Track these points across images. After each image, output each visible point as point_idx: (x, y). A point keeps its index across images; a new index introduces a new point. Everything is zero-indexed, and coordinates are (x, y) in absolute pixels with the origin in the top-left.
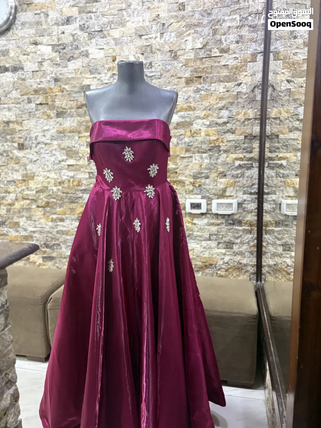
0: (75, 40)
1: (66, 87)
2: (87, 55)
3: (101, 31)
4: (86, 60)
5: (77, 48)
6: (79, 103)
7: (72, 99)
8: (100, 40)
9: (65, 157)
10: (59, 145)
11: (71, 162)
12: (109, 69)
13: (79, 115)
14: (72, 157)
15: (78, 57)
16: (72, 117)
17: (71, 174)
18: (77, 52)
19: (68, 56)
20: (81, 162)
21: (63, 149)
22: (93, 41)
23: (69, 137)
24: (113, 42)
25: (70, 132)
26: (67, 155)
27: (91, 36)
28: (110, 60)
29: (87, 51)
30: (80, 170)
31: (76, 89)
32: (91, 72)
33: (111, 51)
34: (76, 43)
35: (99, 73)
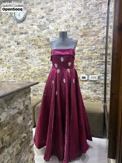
0: (45, 24)
1: (42, 39)
2: (49, 28)
3: (53, 21)
4: (48, 30)
5: (45, 26)
6: (46, 44)
7: (43, 42)
8: (53, 23)
9: (41, 62)
10: (39, 58)
11: (43, 63)
12: (56, 33)
13: (46, 48)
14: (43, 62)
15: (46, 29)
16: (43, 48)
17: (43, 67)
18: (45, 27)
19: (43, 29)
20: (46, 63)
21: (40, 59)
22: (51, 24)
23: (42, 55)
24: (57, 24)
26: (42, 61)
27: (50, 22)
28: (56, 29)
29: (49, 27)
30: (45, 66)
31: (45, 39)
32: (50, 34)
33: (56, 27)
34: (45, 25)
35: (52, 34)
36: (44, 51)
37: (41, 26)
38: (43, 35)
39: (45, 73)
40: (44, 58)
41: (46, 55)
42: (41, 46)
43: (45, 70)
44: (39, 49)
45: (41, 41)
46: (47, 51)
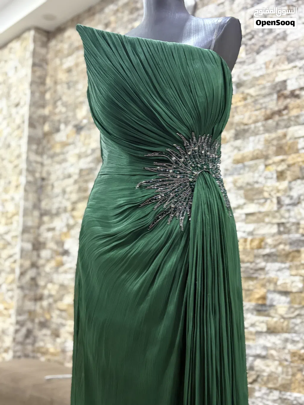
1: (252, 91)
2: (284, 38)
4: (282, 45)
6: (269, 112)
7: (258, 106)
10: (235, 182)
11: (252, 208)
13: (267, 130)
14: (252, 201)
15: (271, 44)
16: (257, 134)
17: (250, 227)
18: (270, 37)
19: (256, 48)
20: (266, 208)
21: (240, 188)
23: (250, 167)
25: (252, 159)
26: (246, 197)
30: (263, 221)
32: (290, 61)
36: (260, 146)
37: (253, 37)
38: (257, 74)
39: (258, 261)
40: (257, 182)
41: (266, 166)
42: (246, 125)
43: (262, 240)
44: (238, 143)
45: (249, 100)
46: (275, 142)
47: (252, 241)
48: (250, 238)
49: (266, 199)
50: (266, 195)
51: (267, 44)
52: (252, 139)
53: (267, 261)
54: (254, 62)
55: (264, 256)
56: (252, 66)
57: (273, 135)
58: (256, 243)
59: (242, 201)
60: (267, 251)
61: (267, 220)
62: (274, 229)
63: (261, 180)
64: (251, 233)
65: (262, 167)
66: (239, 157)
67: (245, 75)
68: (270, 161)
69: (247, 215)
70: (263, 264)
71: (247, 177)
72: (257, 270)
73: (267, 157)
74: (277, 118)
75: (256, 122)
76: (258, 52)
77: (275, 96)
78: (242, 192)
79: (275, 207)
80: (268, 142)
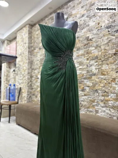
1: (81, 39)
4: (88, 27)
6: (85, 44)
7: (82, 43)
8: (94, 18)
12: (97, 28)
14: (81, 65)
19: (82, 28)
22: (91, 20)
23: (81, 57)
24: (98, 17)
25: (81, 56)
28: (97, 24)
29: (89, 24)
32: (90, 31)
34: (85, 23)
35: (93, 31)
36: (83, 52)
37: (81, 26)
38: (82, 35)
39: (82, 79)
40: (82, 61)
41: (84, 57)
42: (79, 47)
43: (83, 75)
44: (78, 52)
45: (80, 41)
46: (86, 51)
47: (81, 75)
48: (80, 74)
49: (84, 65)
50: (84, 64)
51: (84, 27)
52: (81, 51)
53: (84, 79)
54: (81, 32)
55: (83, 78)
56: (81, 33)
57: (86, 50)
58: (82, 75)
59: (78, 66)
60: (84, 77)
61: (84, 70)
62: (86, 72)
63: (83, 60)
64: (81, 73)
65: (83, 57)
66: (78, 55)
67: (79, 35)
68: (85, 56)
69: (80, 69)
70: (83, 80)
71: (80, 60)
72: (82, 81)
73: (84, 55)
74: (87, 45)
75: (82, 46)
76: (82, 30)
77: (86, 40)
78: (78, 63)
79: (86, 67)
80: (85, 51)
